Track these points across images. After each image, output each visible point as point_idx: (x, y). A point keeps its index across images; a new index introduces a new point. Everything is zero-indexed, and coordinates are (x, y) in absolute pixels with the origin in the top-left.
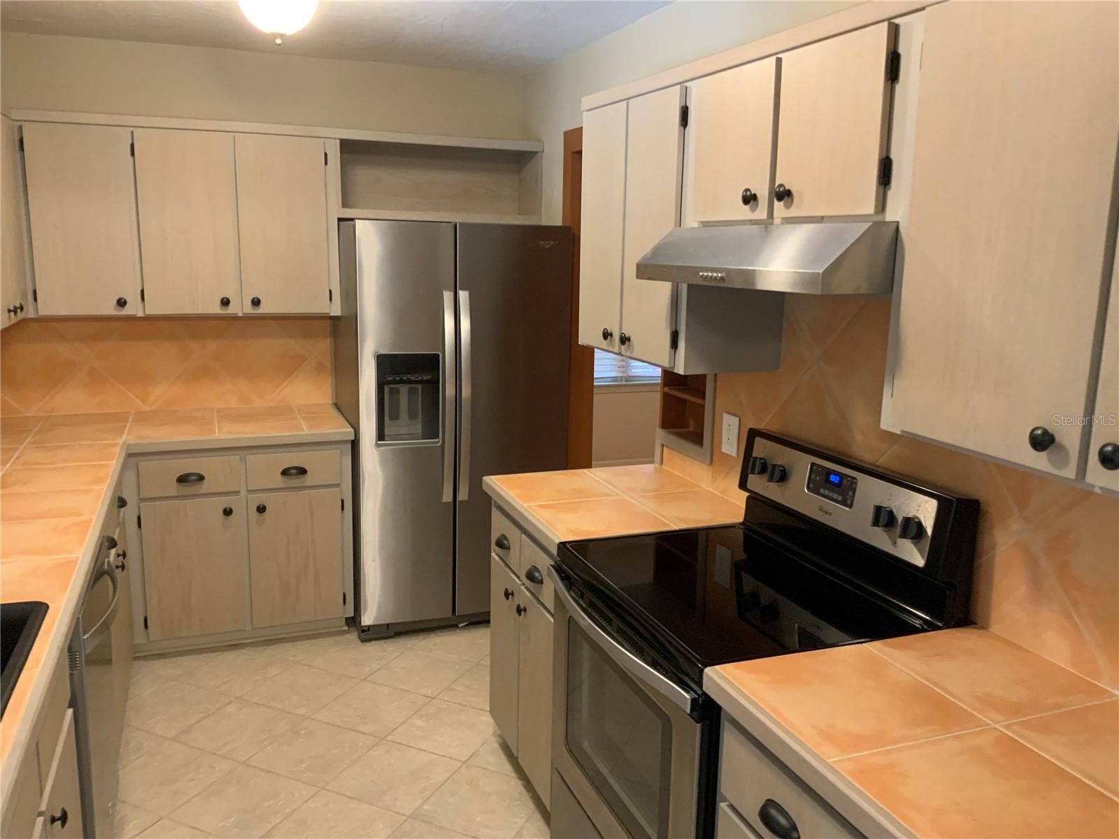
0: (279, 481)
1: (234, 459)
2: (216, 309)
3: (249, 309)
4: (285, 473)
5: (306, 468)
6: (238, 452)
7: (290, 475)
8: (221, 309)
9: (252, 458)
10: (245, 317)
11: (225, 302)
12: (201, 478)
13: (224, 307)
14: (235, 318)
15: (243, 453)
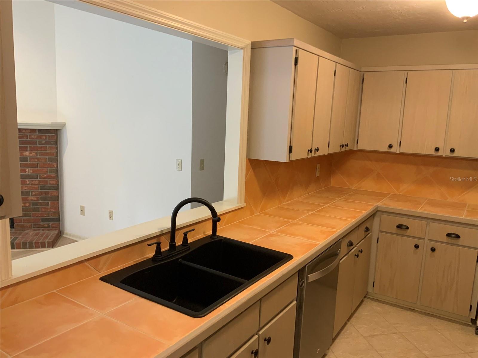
0: (445, 239)
1: (424, 223)
2: (432, 152)
3: (448, 154)
4: (449, 235)
5: (460, 235)
6: (427, 220)
7: (451, 237)
8: (435, 152)
9: (434, 225)
10: (446, 157)
11: (437, 150)
12: (407, 228)
13: (436, 152)
14: (440, 157)
15: (429, 221)
